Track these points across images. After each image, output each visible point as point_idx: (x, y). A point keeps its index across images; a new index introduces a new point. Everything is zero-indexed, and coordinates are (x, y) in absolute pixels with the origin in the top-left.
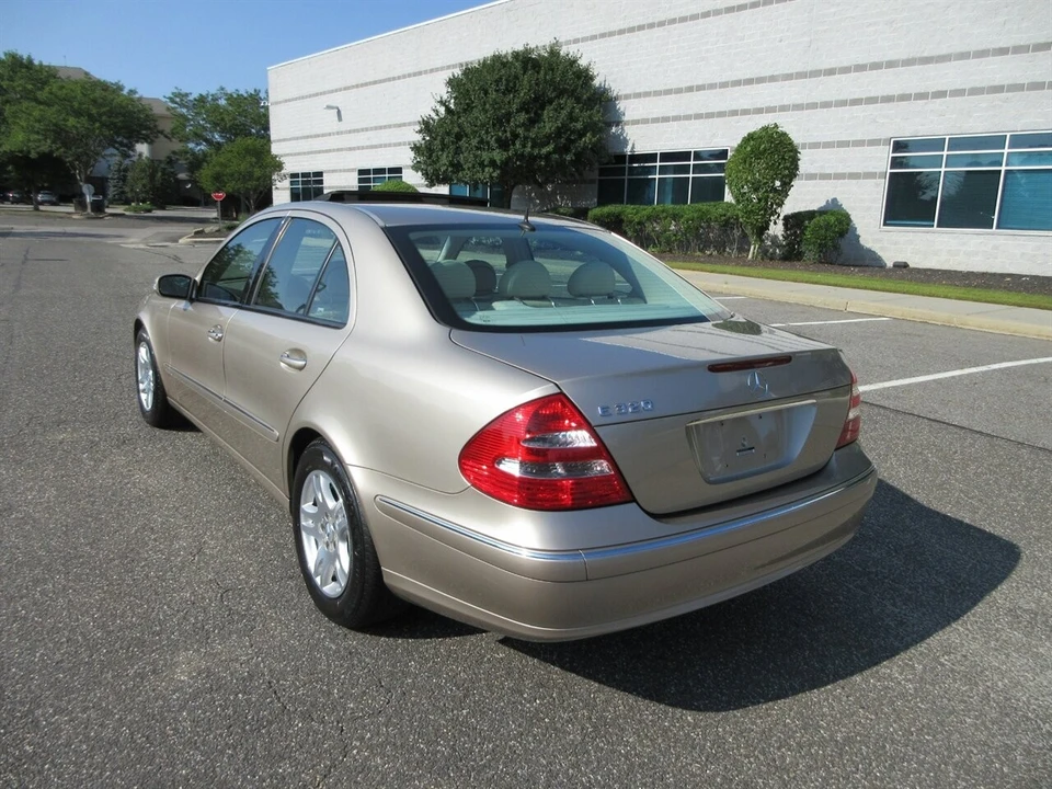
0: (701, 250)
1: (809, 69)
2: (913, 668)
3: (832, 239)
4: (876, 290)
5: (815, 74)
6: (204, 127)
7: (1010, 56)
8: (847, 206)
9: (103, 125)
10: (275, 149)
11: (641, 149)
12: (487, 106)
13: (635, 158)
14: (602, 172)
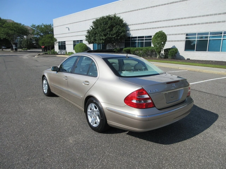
0: (147, 57)
1: (168, 19)
2: (202, 136)
3: (174, 54)
4: (184, 64)
5: (169, 20)
6: (39, 32)
7: (209, 16)
8: (177, 47)
9: (17, 32)
10: (55, 37)
11: (133, 36)
12: (101, 27)
13: (132, 38)
14: (126, 41)
